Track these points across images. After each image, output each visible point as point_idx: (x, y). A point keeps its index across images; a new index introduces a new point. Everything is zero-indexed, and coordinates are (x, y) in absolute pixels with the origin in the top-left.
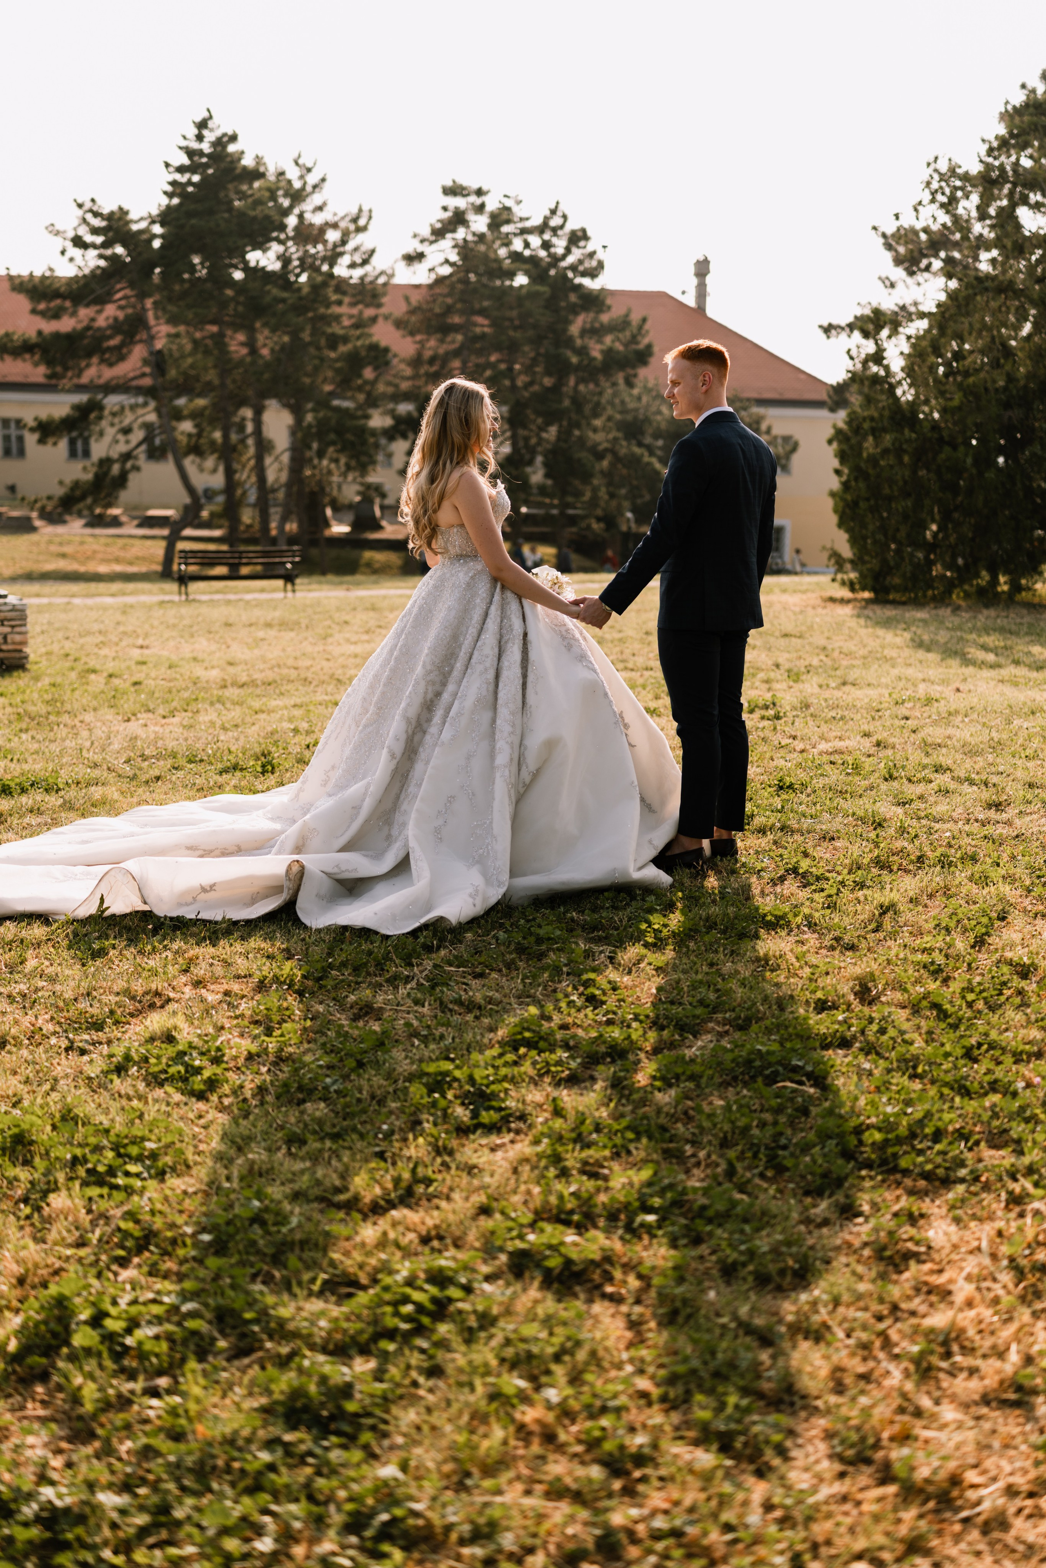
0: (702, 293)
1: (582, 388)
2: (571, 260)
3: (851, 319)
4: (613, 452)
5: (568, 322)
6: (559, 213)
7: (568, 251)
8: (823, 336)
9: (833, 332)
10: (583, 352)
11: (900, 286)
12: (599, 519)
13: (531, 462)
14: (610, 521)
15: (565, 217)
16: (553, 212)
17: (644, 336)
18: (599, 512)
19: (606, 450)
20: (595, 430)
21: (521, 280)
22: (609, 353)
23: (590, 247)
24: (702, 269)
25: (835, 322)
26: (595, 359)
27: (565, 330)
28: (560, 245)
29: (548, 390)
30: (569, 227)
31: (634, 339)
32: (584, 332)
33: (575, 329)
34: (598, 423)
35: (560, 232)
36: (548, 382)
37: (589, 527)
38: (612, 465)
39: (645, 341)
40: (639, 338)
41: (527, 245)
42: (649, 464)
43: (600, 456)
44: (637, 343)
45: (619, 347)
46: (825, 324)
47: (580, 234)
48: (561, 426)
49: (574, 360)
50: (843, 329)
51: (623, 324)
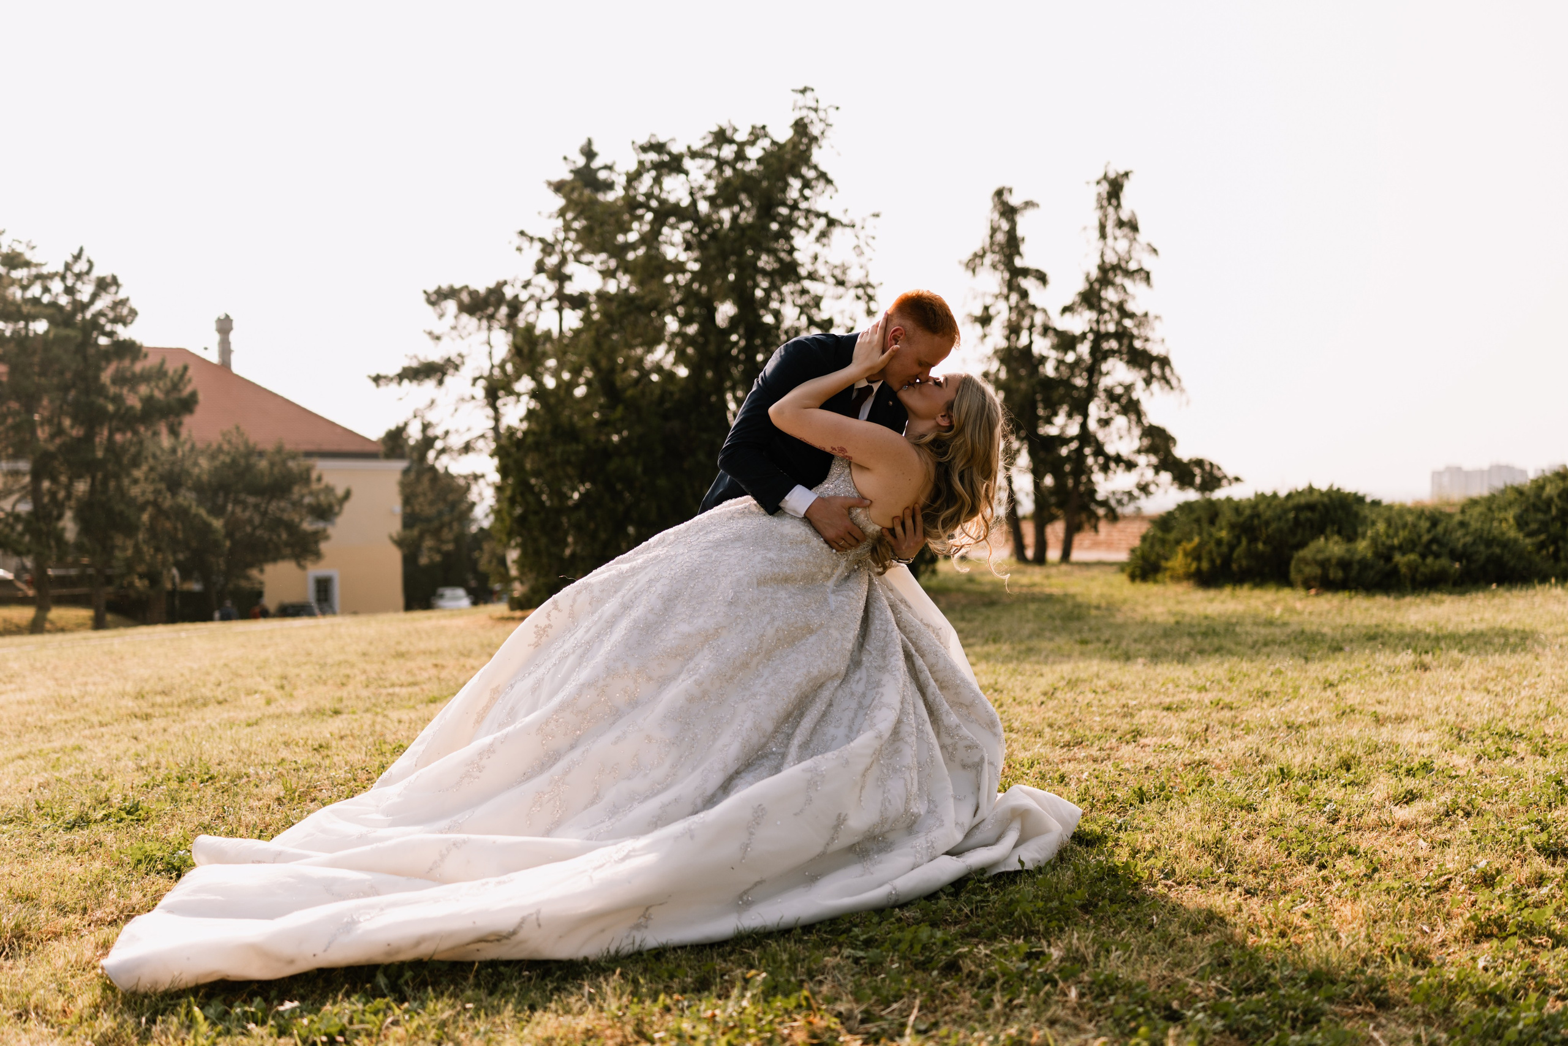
0: (225, 349)
1: (118, 437)
2: (99, 305)
3: (398, 370)
4: (155, 504)
5: (99, 369)
6: (84, 258)
7: (94, 297)
8: (373, 384)
9: (382, 382)
10: (117, 399)
11: (445, 340)
12: (141, 576)
13: (60, 517)
14: (153, 578)
15: (91, 264)
16: (77, 258)
17: (185, 386)
18: (142, 568)
19: (147, 503)
20: (136, 481)
21: (40, 327)
22: (148, 401)
23: (122, 295)
24: (225, 326)
25: (382, 373)
26: (132, 408)
27: (97, 378)
28: (85, 292)
29: (79, 440)
30: (97, 273)
31: (175, 387)
32: (114, 381)
33: (106, 377)
34: (137, 473)
35: (86, 278)
36: (77, 432)
37: (131, 585)
38: (153, 519)
39: (187, 391)
40: (181, 386)
41: (46, 290)
42: (196, 515)
43: (142, 508)
44: (180, 391)
45: (158, 394)
46: (374, 374)
47: (109, 280)
48: (93, 479)
49: (111, 408)
50: (391, 379)
51: (160, 373)
